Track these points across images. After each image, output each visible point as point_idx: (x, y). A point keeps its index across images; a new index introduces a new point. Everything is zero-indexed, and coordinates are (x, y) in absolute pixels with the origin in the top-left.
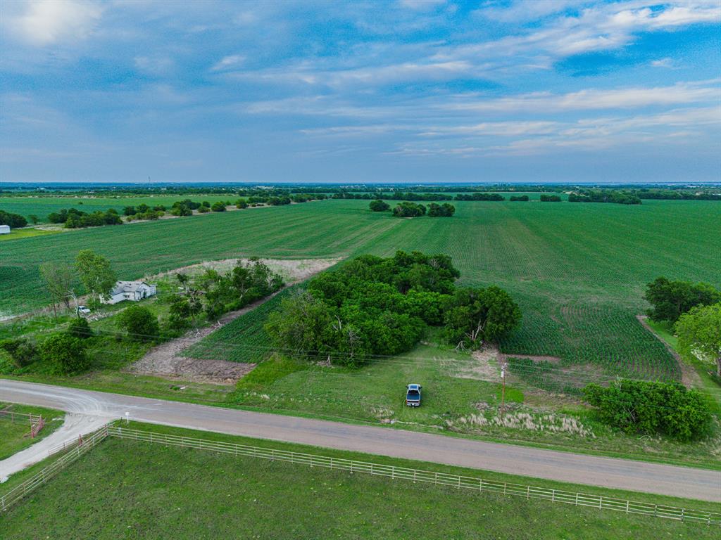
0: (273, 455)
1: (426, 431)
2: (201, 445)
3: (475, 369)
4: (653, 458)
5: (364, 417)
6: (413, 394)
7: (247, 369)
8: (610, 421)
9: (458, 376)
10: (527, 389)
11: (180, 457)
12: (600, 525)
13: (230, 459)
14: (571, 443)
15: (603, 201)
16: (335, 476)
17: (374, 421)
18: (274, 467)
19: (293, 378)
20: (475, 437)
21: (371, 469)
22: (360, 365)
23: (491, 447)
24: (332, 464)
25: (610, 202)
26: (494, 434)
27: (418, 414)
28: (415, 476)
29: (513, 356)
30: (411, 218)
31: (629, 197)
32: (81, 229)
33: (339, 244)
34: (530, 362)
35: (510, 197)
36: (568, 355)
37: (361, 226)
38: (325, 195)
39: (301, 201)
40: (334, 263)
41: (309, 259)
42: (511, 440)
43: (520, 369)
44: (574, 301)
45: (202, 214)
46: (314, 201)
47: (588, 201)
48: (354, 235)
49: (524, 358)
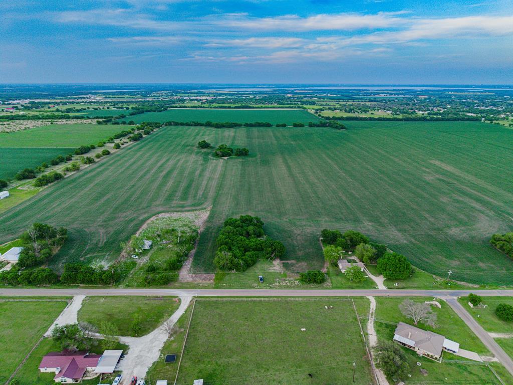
0: (237, 299)
1: (266, 288)
2: (219, 299)
3: (274, 268)
4: (312, 289)
5: (252, 287)
6: (261, 279)
7: (213, 276)
8: (305, 281)
9: (270, 271)
10: (288, 273)
11: (216, 302)
12: (300, 303)
13: (227, 302)
14: (297, 287)
15: (326, 127)
16: (251, 301)
17: (254, 288)
18: (237, 302)
19: (227, 277)
20: (277, 289)
21: (258, 299)
22: (244, 271)
23: (280, 290)
24: (250, 299)
26: (281, 287)
27: (264, 284)
28: (267, 299)
29: (284, 261)
30: (226, 158)
31: (340, 125)
32: (46, 187)
33: (201, 193)
34: (288, 263)
35: (275, 124)
36: (298, 259)
37: (203, 170)
38: (159, 123)
39: (148, 133)
40: (209, 213)
41: (196, 210)
42: (285, 288)
43: (286, 266)
44: (302, 232)
45: (99, 159)
46: (155, 130)
47: (318, 126)
48: (205, 182)
49: (286, 262)
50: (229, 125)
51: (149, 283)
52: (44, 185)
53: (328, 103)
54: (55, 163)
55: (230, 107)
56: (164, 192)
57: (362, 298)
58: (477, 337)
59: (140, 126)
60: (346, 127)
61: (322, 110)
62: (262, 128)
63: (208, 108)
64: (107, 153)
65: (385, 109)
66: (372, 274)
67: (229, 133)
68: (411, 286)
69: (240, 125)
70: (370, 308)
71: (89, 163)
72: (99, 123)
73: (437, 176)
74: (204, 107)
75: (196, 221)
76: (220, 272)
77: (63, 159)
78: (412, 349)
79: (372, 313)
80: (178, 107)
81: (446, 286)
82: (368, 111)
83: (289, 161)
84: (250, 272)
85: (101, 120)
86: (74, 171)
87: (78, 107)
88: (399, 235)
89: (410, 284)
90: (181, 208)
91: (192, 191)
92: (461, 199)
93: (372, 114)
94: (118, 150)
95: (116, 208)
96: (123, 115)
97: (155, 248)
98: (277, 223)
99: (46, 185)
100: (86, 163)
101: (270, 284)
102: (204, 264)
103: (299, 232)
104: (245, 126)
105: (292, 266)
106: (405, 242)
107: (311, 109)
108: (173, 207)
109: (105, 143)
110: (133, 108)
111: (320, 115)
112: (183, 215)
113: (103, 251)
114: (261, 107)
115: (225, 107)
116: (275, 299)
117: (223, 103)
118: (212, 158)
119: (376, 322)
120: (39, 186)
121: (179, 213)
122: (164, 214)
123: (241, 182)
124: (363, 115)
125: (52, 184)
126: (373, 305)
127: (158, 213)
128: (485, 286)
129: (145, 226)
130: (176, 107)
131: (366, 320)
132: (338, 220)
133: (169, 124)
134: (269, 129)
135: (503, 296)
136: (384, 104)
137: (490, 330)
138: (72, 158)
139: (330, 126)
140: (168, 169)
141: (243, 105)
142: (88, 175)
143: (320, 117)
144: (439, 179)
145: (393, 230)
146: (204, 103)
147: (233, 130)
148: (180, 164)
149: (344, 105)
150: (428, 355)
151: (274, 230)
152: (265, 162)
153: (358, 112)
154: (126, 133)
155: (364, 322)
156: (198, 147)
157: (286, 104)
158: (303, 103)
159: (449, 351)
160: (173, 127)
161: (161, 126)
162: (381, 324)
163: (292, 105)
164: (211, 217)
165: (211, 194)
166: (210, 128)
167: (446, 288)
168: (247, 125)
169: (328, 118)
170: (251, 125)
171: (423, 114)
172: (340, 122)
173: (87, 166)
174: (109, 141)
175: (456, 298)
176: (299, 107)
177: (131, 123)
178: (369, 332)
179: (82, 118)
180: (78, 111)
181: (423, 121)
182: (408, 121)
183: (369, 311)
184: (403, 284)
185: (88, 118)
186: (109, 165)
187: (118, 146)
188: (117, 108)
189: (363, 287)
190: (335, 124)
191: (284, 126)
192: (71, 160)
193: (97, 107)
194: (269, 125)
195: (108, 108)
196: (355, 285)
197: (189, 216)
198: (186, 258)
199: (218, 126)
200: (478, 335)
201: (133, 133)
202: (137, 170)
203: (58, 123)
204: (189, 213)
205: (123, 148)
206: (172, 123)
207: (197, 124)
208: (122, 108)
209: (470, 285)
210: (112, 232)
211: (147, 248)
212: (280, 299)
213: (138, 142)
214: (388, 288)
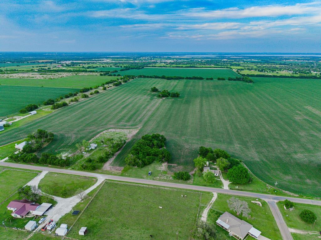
0: (129, 184)
1: (150, 179)
2: (119, 183)
3: (162, 168)
5: (142, 178)
6: (150, 174)
7: (123, 168)
8: (176, 178)
9: (158, 169)
10: (169, 172)
11: (117, 184)
12: (167, 191)
13: (123, 184)
14: (171, 181)
15: (240, 80)
16: (137, 186)
17: (143, 178)
19: (130, 170)
20: (157, 180)
21: (142, 185)
22: (142, 167)
23: (159, 182)
24: (137, 185)
26: (160, 180)
27: (150, 177)
28: (147, 186)
29: (169, 164)
30: (164, 98)
31: (249, 80)
32: (57, 109)
33: (139, 119)
34: (171, 166)
35: (206, 78)
36: (179, 164)
37: (147, 105)
38: (135, 76)
39: (126, 82)
40: (138, 131)
41: (131, 128)
42: (162, 181)
43: (169, 167)
44: (190, 147)
45: (92, 96)
46: (130, 80)
47: (235, 80)
48: (144, 112)
49: (171, 164)
50: (176, 78)
51: (84, 168)
52: (56, 109)
53: (249, 65)
54: (67, 97)
55: (182, 67)
56: (119, 116)
57: (209, 193)
58: (279, 230)
59: (122, 77)
60: (254, 81)
61: (242, 70)
62: (196, 81)
63: (169, 67)
64: (97, 92)
65: (288, 70)
66: (224, 179)
67: (174, 83)
68: (248, 189)
69: (183, 78)
70: (211, 200)
71: (85, 98)
72: (101, 75)
73: (305, 117)
74: (166, 67)
75: (128, 135)
76: (128, 166)
77: (72, 95)
78: (227, 230)
79: (211, 203)
80: (151, 67)
81: (273, 192)
82: (275, 71)
83: (204, 102)
84: (145, 169)
85: (103, 73)
86: (75, 101)
87: (95, 65)
88: (256, 155)
89: (247, 188)
90: (124, 127)
91: (135, 117)
92: (315, 134)
93: (277, 73)
94: (104, 91)
95: (87, 124)
96: (116, 70)
97: (98, 148)
98: (176, 140)
99: (57, 108)
100: (83, 97)
101: (155, 177)
102: (120, 161)
103: (188, 147)
104: (186, 78)
105: (173, 168)
106: (258, 160)
107: (235, 69)
108: (119, 126)
109: (99, 86)
110: (124, 67)
111: (239, 73)
112: (123, 131)
113: (69, 148)
114: (202, 67)
115: (179, 67)
116: (152, 187)
117: (179, 64)
118: (156, 98)
119: (211, 209)
120: (53, 109)
121: (121, 129)
122: (112, 129)
123: (166, 113)
124: (271, 74)
125: (61, 108)
126: (214, 199)
127: (109, 129)
128: (303, 196)
129: (98, 136)
130: (150, 67)
131: (204, 207)
132: (218, 141)
133: (140, 77)
134: (201, 81)
135: (314, 204)
136: (289, 67)
137: (291, 226)
138: (77, 94)
139: (243, 80)
140: (127, 103)
141: (192, 65)
142: (82, 105)
143: (239, 74)
144: (305, 120)
145: (253, 151)
146: (168, 64)
147: (177, 81)
148: (136, 100)
149: (260, 67)
150: (236, 236)
151: (173, 144)
152: (188, 102)
153: (268, 72)
154: (113, 81)
155: (202, 208)
156: (151, 91)
157: (219, 65)
158: (232, 65)
159: (252, 236)
160: (142, 78)
161: (135, 78)
162: (214, 211)
163: (223, 66)
164: (138, 133)
165: (145, 119)
166: (164, 80)
167: (272, 194)
168: (187, 78)
169: (244, 75)
170: (190, 78)
171: (316, 74)
172: (250, 78)
173: (83, 99)
174: (101, 85)
175: (276, 201)
176: (227, 68)
177: (119, 75)
178: (203, 215)
179: (93, 71)
180: (94, 68)
181: (314, 78)
182: (302, 78)
183: (210, 201)
184: (242, 188)
185: (97, 72)
186: (95, 100)
187: (105, 89)
188: (116, 66)
189: (214, 186)
190: (246, 79)
191: (212, 79)
192: (77, 95)
193: (105, 66)
194: (201, 79)
195: (111, 66)
196: (208, 184)
197: (126, 131)
198: (112, 156)
199: (169, 79)
200: (280, 228)
201: (117, 81)
202: (109, 103)
203: (79, 74)
204: (127, 130)
205: (107, 90)
206: (142, 76)
207: (156, 77)
208: (118, 66)
209: (292, 194)
210: (79, 137)
211: (93, 148)
212: (155, 187)
213: (118, 87)
214: (231, 189)
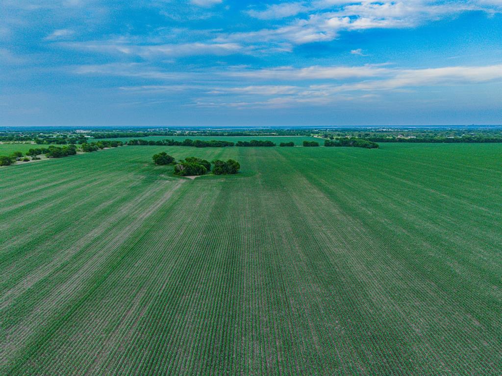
15: (350, 146)
25: (355, 146)
30: (193, 178)
31: (370, 143)
35: (279, 143)
38: (120, 142)
39: (91, 151)
46: (106, 148)
47: (338, 145)
50: (216, 144)
62: (260, 148)
67: (214, 151)
69: (231, 145)
104: (237, 145)
107: (316, 136)
118: (165, 177)
133: (134, 143)
147: (220, 149)
152: (274, 184)
156: (153, 164)
160: (138, 146)
161: (121, 145)
166: (189, 147)
168: (241, 145)
170: (247, 145)
187: (8, 163)
190: (361, 142)
191: (291, 145)
194: (270, 145)
205: (16, 166)
207: (171, 143)
213: (58, 159)
